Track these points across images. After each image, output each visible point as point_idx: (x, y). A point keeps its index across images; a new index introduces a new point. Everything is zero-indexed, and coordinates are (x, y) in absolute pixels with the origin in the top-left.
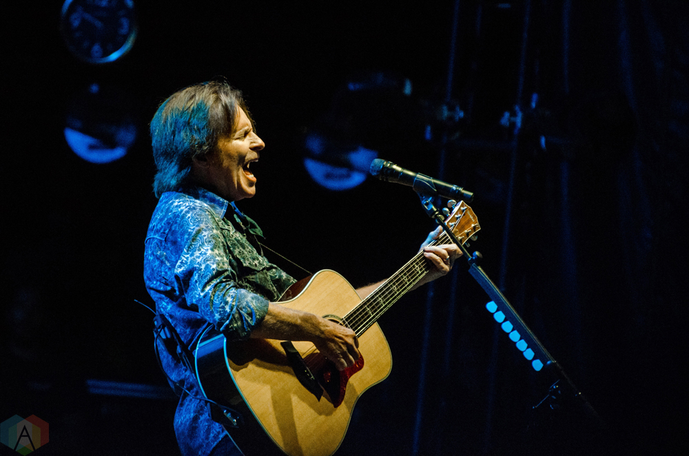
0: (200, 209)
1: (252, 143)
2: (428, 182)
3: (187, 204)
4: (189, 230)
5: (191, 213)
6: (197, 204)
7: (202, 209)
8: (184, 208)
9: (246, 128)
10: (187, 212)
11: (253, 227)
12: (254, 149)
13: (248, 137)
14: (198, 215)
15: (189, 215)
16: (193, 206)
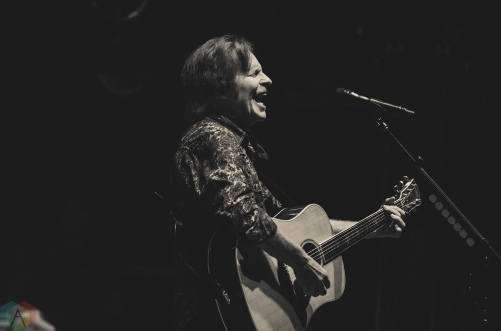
0: (228, 135)
1: (261, 80)
2: (379, 104)
3: (218, 128)
4: (218, 150)
5: (221, 136)
6: (226, 131)
7: (229, 135)
8: (215, 130)
9: (257, 68)
10: (219, 135)
11: (261, 152)
12: (263, 84)
13: (258, 76)
14: (226, 139)
15: (219, 137)
16: (222, 131)
